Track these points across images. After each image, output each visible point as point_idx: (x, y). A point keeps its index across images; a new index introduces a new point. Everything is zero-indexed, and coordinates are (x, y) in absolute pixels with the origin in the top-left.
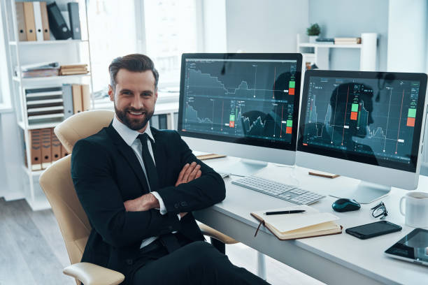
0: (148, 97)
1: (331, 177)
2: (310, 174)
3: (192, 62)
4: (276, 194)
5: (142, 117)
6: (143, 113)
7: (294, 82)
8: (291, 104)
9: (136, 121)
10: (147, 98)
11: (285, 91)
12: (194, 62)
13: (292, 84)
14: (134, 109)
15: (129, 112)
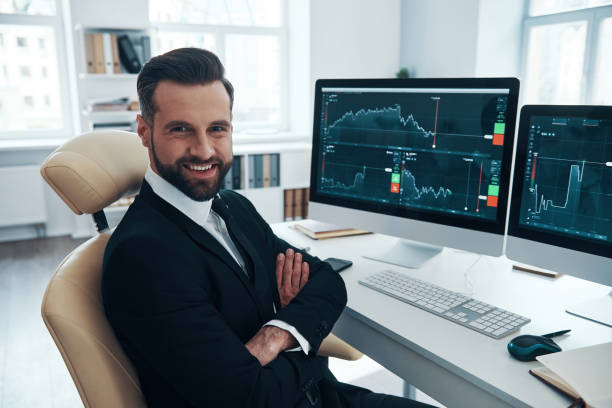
0: (222, 133)
1: (552, 276)
2: (515, 268)
3: (331, 93)
4: (441, 311)
5: (214, 174)
6: (213, 166)
7: (503, 125)
8: (496, 160)
9: (203, 183)
10: (220, 137)
11: (487, 137)
12: (334, 93)
13: (500, 128)
14: (197, 160)
15: (187, 167)
